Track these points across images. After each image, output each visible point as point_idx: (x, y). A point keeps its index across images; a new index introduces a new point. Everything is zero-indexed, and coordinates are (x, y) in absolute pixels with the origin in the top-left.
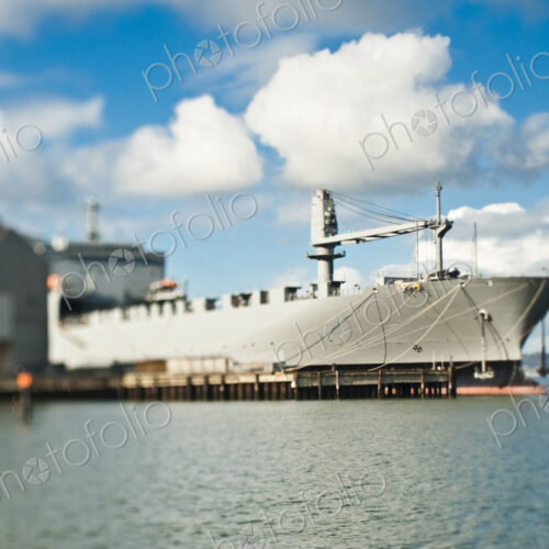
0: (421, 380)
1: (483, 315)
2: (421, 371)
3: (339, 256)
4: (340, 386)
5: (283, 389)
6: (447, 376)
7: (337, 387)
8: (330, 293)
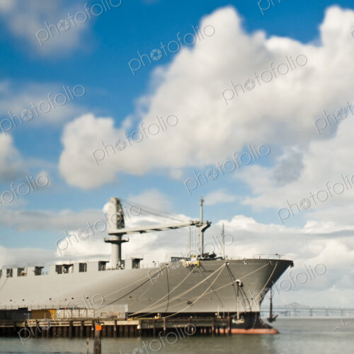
0: (212, 325)
1: (238, 283)
2: (212, 319)
3: (124, 241)
4: (166, 328)
5: (132, 330)
6: (227, 322)
7: (164, 329)
8: (133, 266)
